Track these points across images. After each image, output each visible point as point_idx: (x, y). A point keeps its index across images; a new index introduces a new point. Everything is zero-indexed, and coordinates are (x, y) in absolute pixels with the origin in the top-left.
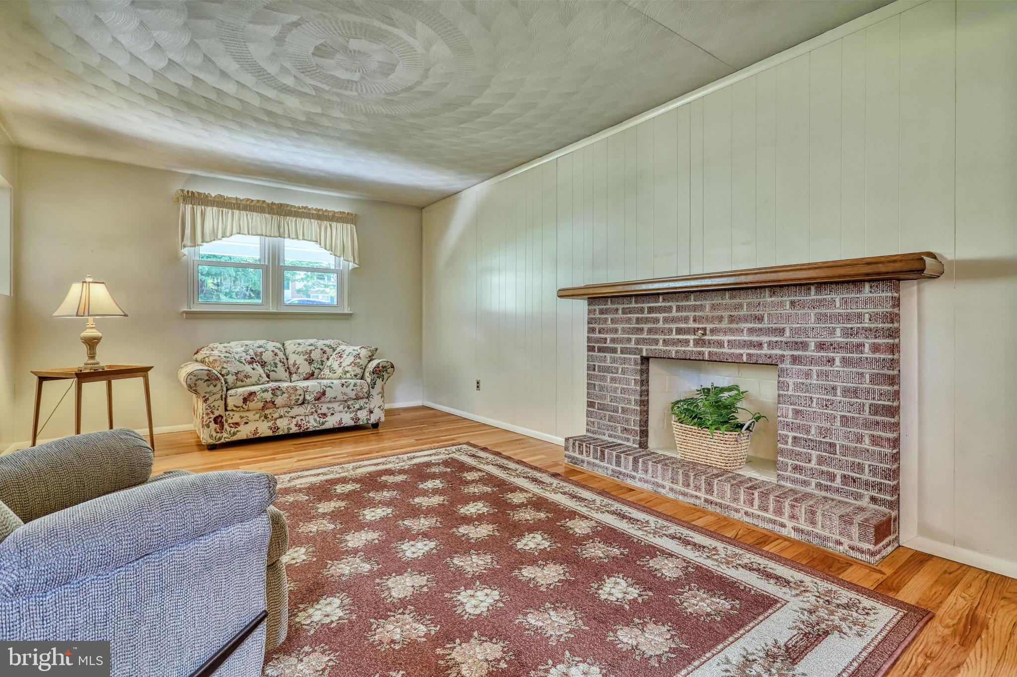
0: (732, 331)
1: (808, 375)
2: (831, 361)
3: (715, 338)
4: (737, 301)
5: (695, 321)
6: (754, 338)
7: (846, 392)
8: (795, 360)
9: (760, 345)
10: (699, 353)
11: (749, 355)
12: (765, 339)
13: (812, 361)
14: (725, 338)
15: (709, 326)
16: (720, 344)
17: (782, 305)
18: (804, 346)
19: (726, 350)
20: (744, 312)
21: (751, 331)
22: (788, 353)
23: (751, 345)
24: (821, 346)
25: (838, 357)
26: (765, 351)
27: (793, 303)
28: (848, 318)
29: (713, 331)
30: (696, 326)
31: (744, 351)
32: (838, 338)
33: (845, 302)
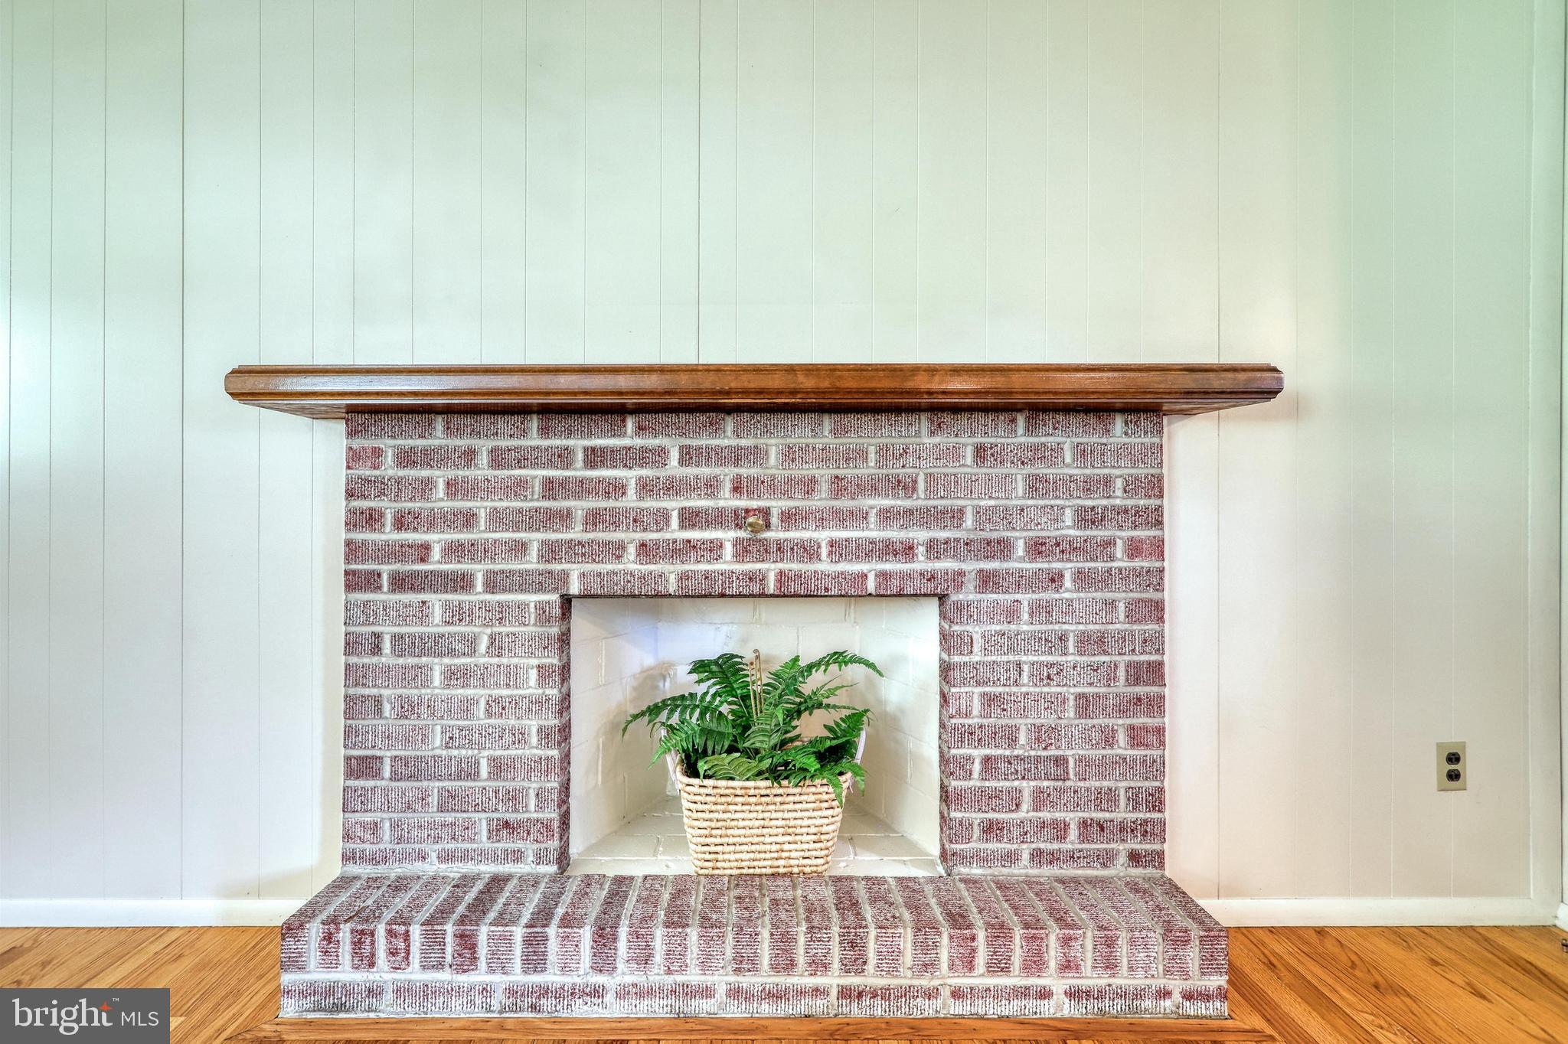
0: (842, 518)
1: (1011, 613)
2: (1056, 579)
3: (794, 535)
4: (851, 441)
5: (737, 489)
6: (895, 534)
7: (1085, 642)
8: (987, 580)
9: (908, 550)
10: (751, 577)
11: (883, 576)
12: (919, 535)
13: (1021, 581)
14: (824, 536)
15: (777, 505)
16: (809, 551)
17: (955, 453)
18: (1001, 548)
19: (825, 566)
20: (869, 468)
21: (886, 516)
22: (971, 566)
23: (889, 550)
24: (1037, 548)
25: (1068, 568)
26: (921, 563)
27: (980, 452)
28: (1088, 486)
29: (789, 518)
30: (743, 503)
31: (871, 568)
32: (1069, 529)
33: (1081, 453)
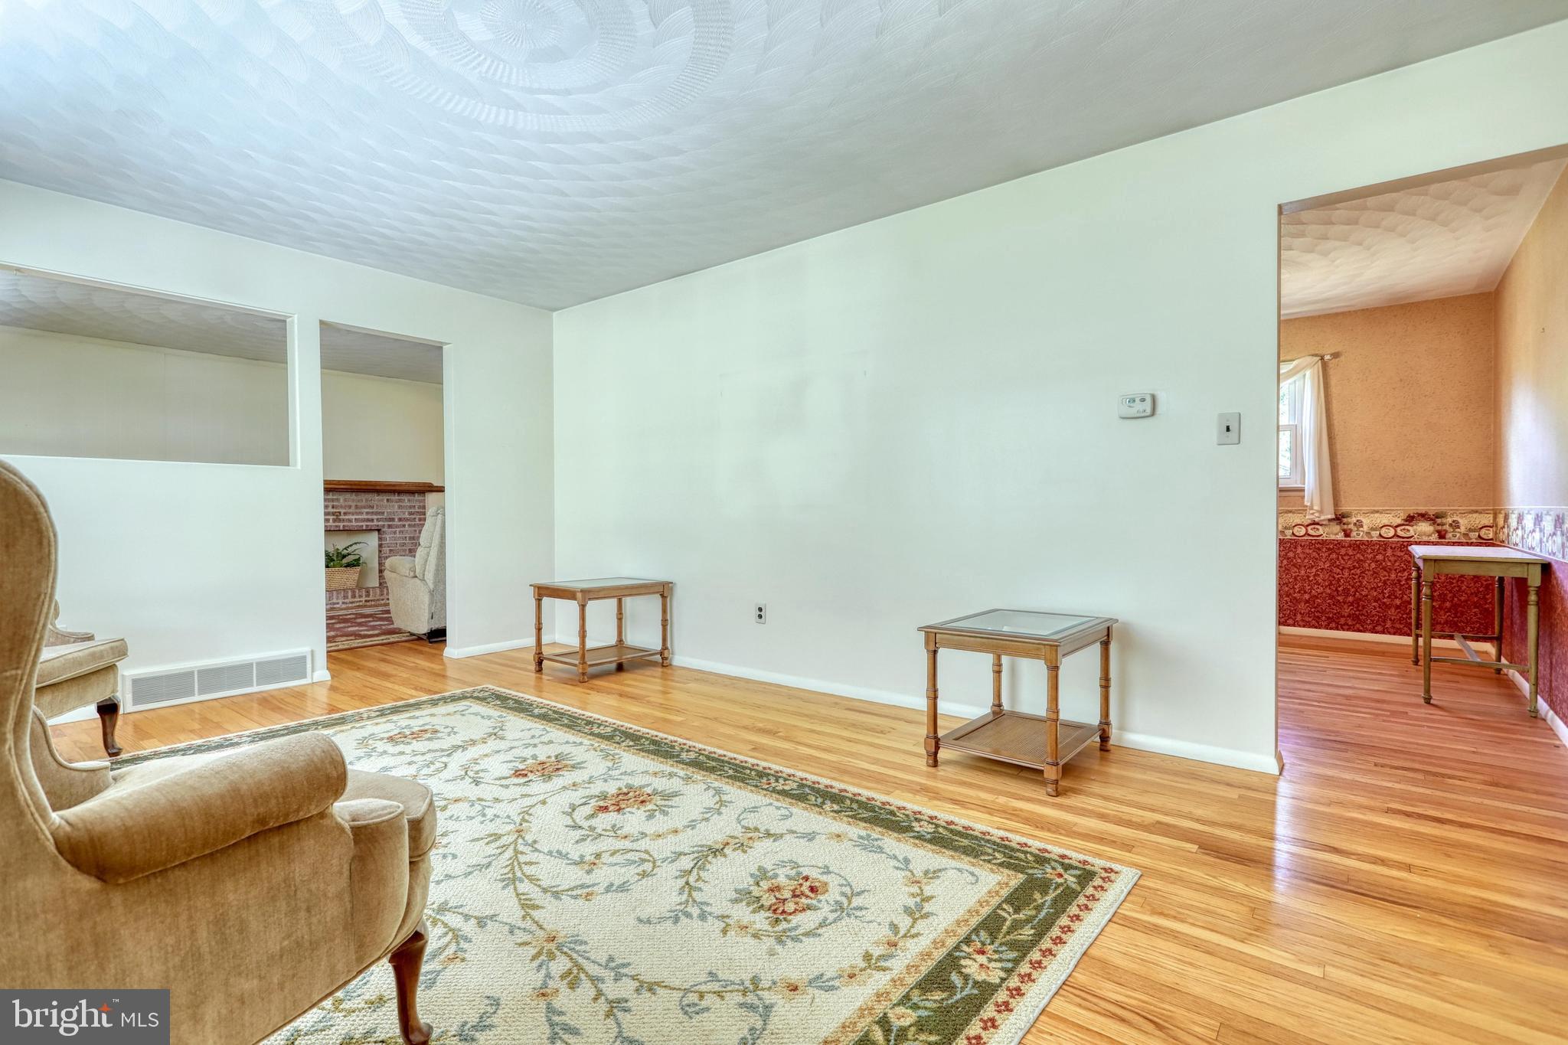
0: (357, 514)
1: (395, 533)
2: (404, 526)
3: (347, 517)
4: (359, 497)
5: (333, 507)
6: (370, 517)
7: (410, 538)
8: (390, 526)
9: (372, 520)
10: (336, 526)
11: (367, 526)
12: (375, 517)
13: (397, 527)
14: (353, 517)
15: (343, 511)
16: (350, 521)
17: (382, 500)
18: (392, 520)
19: (354, 524)
20: (364, 503)
21: (367, 513)
22: (386, 523)
23: (368, 520)
24: (400, 520)
25: (407, 524)
26: (375, 523)
27: (388, 500)
28: (410, 507)
29: (345, 514)
30: (335, 510)
31: (364, 524)
32: (407, 516)
33: (409, 500)
